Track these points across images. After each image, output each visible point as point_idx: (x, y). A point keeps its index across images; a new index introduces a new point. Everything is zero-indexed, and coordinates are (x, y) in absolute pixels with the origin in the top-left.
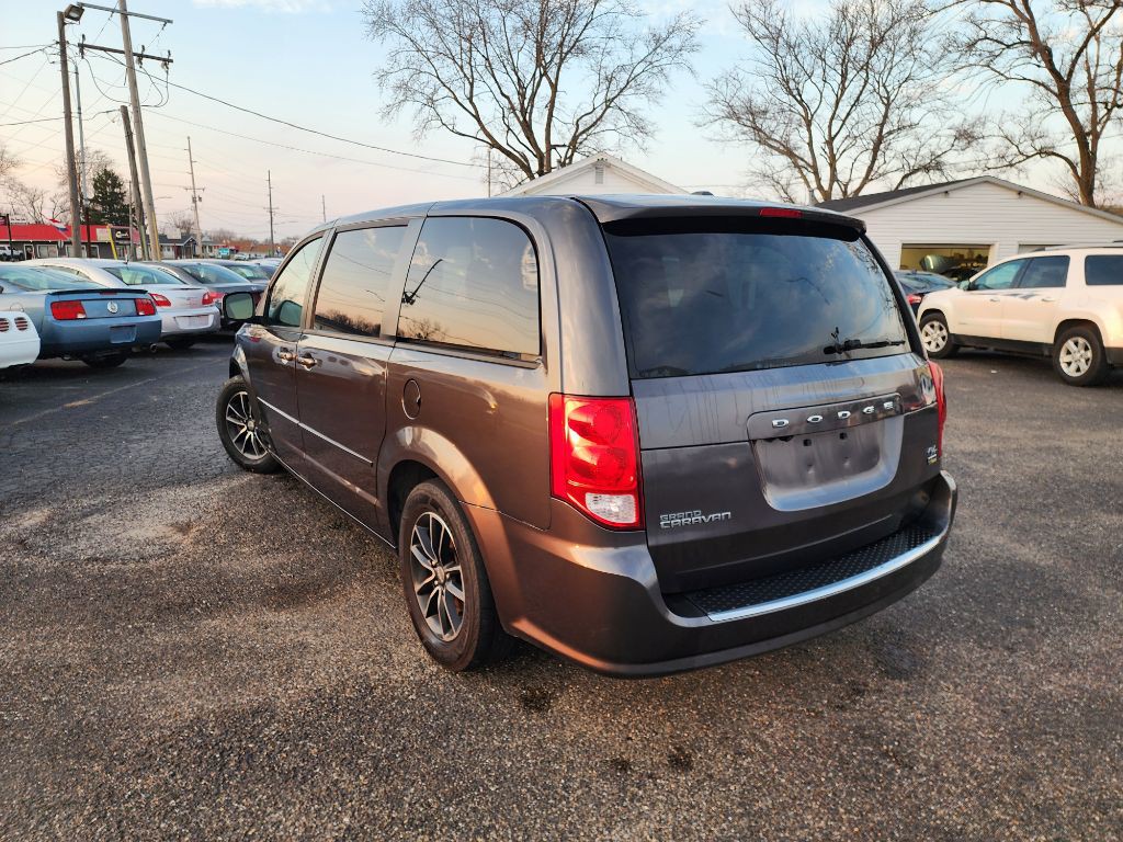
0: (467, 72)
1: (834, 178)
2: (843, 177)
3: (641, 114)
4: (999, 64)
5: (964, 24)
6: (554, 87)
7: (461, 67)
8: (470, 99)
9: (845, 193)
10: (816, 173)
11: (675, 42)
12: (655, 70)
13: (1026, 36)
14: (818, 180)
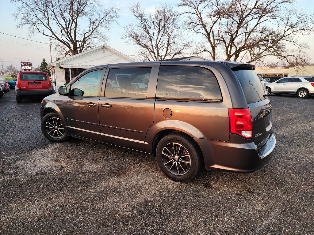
0: (47, 16)
1: (158, 55)
2: (160, 54)
3: (104, 34)
4: (196, 29)
5: (188, 18)
6: (76, 24)
7: (44, 14)
8: (48, 25)
9: (161, 59)
10: (154, 53)
11: (112, 14)
12: (107, 22)
13: (201, 23)
14: (155, 55)
